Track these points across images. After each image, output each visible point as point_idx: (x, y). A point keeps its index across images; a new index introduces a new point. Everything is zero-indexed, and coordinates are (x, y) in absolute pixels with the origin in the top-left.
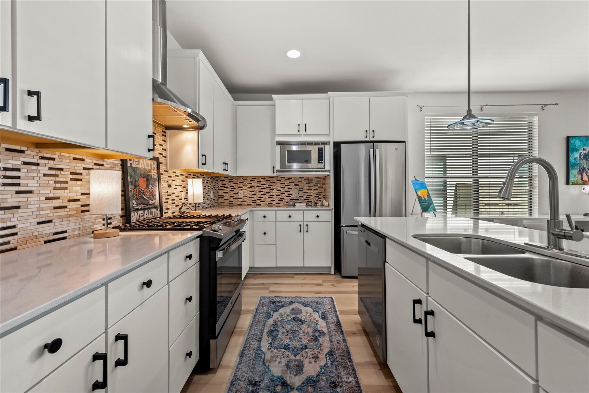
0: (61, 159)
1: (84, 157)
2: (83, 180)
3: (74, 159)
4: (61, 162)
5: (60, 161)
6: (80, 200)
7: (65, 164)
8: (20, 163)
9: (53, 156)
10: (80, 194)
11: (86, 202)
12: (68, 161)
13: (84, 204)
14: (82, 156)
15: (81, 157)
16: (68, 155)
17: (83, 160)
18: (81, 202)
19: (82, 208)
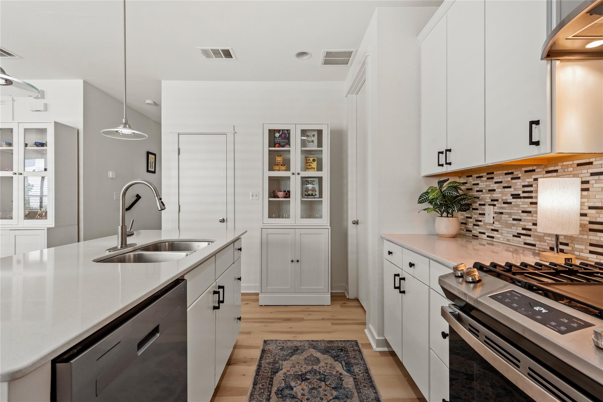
0: (563, 169)
1: (591, 160)
2: (590, 189)
3: (579, 165)
4: (564, 172)
5: (562, 171)
6: (588, 215)
7: (568, 173)
8: (532, 180)
9: (556, 168)
10: (587, 208)
11: (596, 219)
12: (571, 169)
13: (594, 220)
14: (589, 159)
15: (588, 161)
16: (571, 162)
17: (591, 163)
18: (589, 218)
19: (591, 225)
